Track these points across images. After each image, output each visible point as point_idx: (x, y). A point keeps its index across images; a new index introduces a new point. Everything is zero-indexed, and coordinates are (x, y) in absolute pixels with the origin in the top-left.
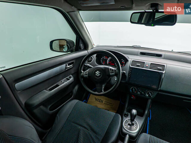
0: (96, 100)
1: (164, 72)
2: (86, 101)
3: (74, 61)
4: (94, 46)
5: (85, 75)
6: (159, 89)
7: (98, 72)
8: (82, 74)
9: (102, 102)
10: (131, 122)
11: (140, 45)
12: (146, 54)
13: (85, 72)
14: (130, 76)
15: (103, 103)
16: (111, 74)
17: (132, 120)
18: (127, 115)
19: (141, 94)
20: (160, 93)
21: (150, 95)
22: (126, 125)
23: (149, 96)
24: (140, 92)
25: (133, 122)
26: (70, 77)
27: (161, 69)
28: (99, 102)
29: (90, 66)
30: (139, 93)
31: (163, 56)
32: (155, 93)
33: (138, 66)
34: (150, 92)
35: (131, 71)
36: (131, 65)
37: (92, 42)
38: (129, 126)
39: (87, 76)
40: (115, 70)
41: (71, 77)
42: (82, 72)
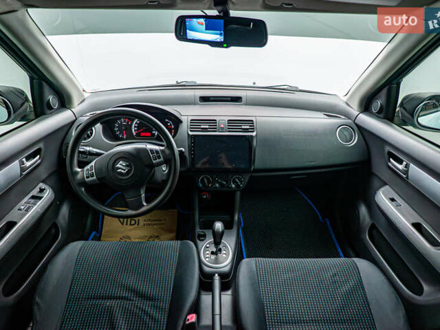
0: (123, 224)
1: (254, 134)
2: (98, 232)
3: (41, 145)
4: (86, 95)
5: (87, 177)
6: (252, 169)
7: (121, 162)
8: (79, 176)
9: (138, 225)
10: (216, 248)
11: (194, 80)
12: (211, 99)
13: (86, 168)
14: (193, 154)
15: (140, 225)
16: (154, 162)
17: (217, 242)
18: (204, 236)
19: (222, 185)
20: (254, 174)
21: (237, 182)
22: (208, 256)
23: (238, 186)
24: (218, 182)
25: (221, 246)
26: (42, 190)
27: (248, 129)
28: (130, 225)
29: (95, 150)
30: (217, 185)
31: (244, 100)
32: (247, 178)
33: (204, 130)
34: (238, 178)
35: (192, 143)
36: (191, 131)
37: (77, 84)
38: (213, 257)
39: (95, 178)
40: (162, 151)
41: (44, 189)
42: (77, 173)
